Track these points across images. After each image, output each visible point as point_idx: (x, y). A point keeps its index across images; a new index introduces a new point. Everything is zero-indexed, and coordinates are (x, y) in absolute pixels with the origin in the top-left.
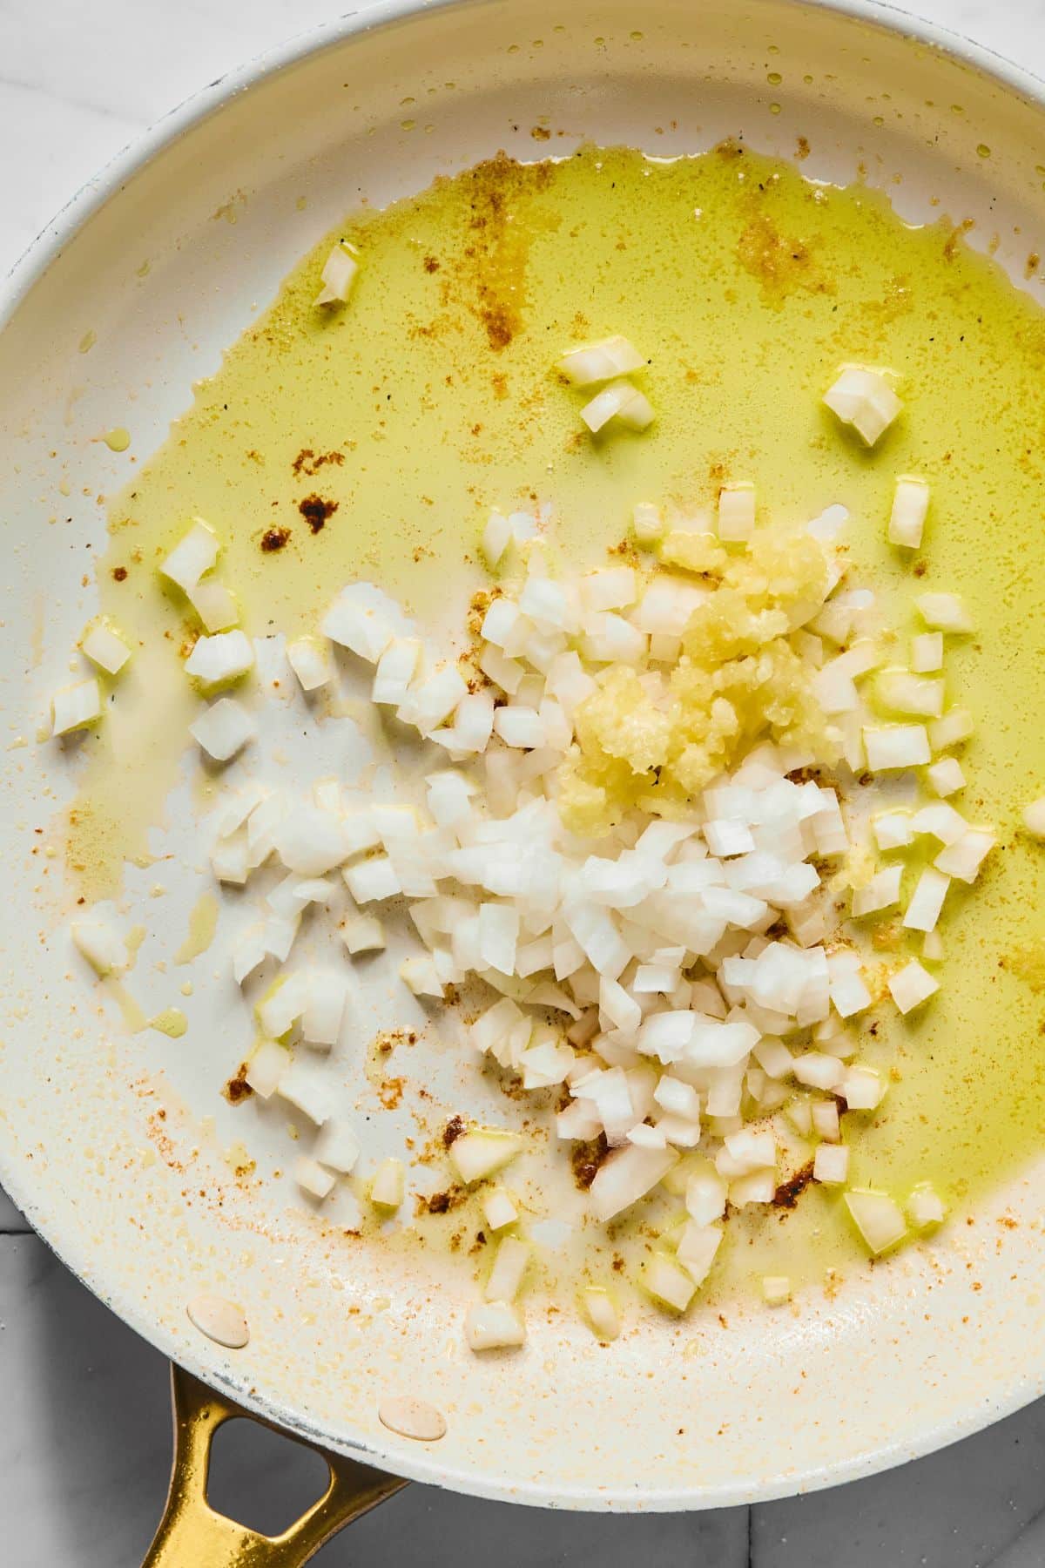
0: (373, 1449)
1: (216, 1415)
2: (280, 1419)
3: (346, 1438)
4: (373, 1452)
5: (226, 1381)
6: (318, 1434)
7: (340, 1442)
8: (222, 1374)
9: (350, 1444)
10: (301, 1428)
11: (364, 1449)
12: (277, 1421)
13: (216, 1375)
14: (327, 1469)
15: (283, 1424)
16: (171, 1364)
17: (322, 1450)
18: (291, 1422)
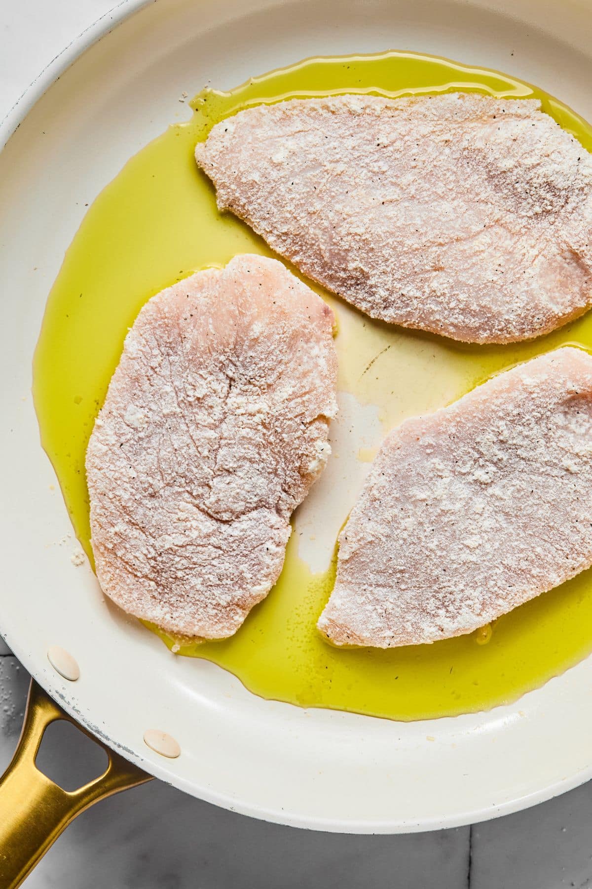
0: (137, 754)
1: (51, 714)
2: (88, 725)
3: (123, 744)
4: (137, 756)
5: (62, 697)
6: (107, 738)
7: (119, 746)
8: (60, 692)
9: (125, 749)
10: (98, 733)
11: (132, 753)
12: (86, 726)
13: (57, 692)
14: (107, 759)
15: (89, 729)
16: (31, 680)
17: (106, 747)
18: (94, 728)
